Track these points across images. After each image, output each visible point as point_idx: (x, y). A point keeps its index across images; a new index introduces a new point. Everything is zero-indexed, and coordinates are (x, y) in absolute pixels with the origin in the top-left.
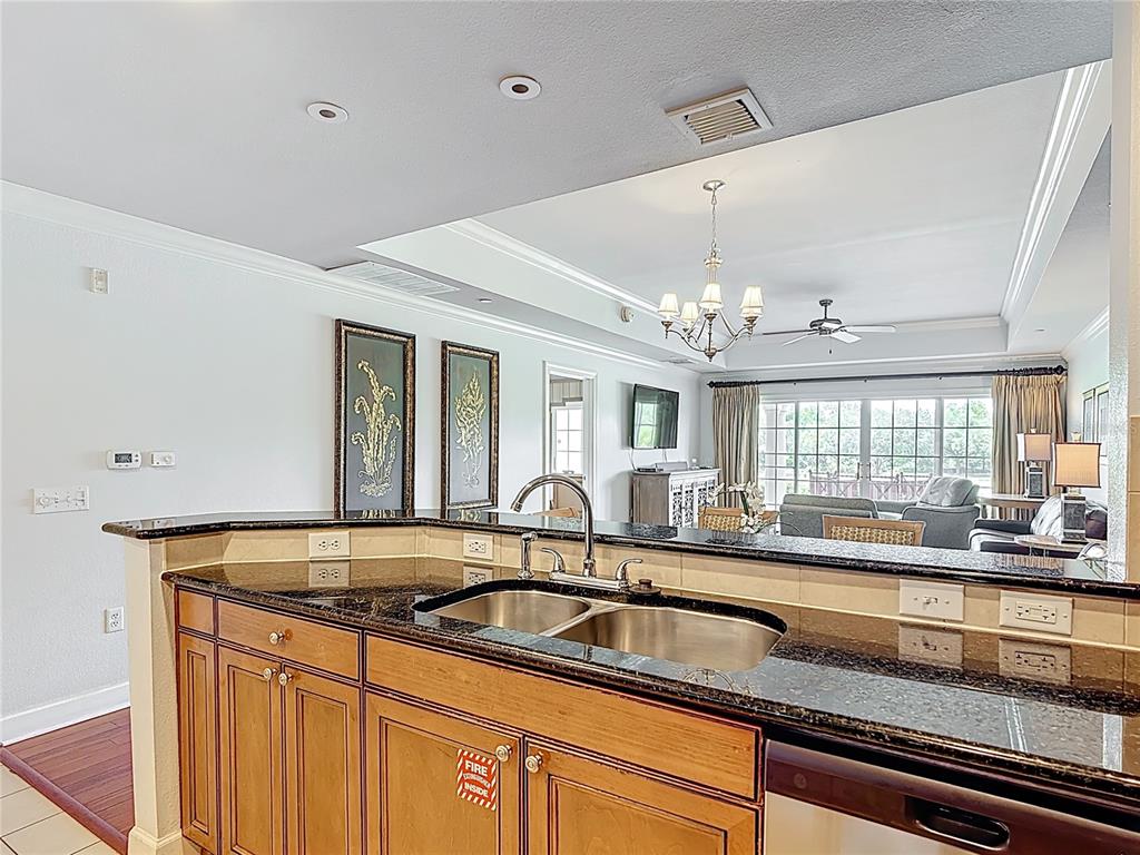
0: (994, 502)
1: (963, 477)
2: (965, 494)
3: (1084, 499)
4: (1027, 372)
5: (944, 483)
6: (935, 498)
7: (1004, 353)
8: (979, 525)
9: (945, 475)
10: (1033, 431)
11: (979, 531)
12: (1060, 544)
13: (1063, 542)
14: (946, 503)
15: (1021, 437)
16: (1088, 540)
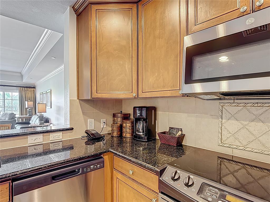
0: (20, 118)
1: (11, 112)
2: (12, 116)
3: (43, 115)
4: (27, 87)
5: (6, 114)
6: (4, 118)
7: (22, 82)
8: (17, 123)
9: (6, 112)
10: (29, 101)
11: (18, 125)
12: (39, 125)
13: (40, 124)
14: (7, 119)
15: (26, 102)
16: (44, 123)
